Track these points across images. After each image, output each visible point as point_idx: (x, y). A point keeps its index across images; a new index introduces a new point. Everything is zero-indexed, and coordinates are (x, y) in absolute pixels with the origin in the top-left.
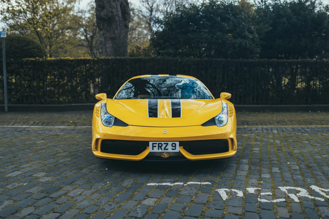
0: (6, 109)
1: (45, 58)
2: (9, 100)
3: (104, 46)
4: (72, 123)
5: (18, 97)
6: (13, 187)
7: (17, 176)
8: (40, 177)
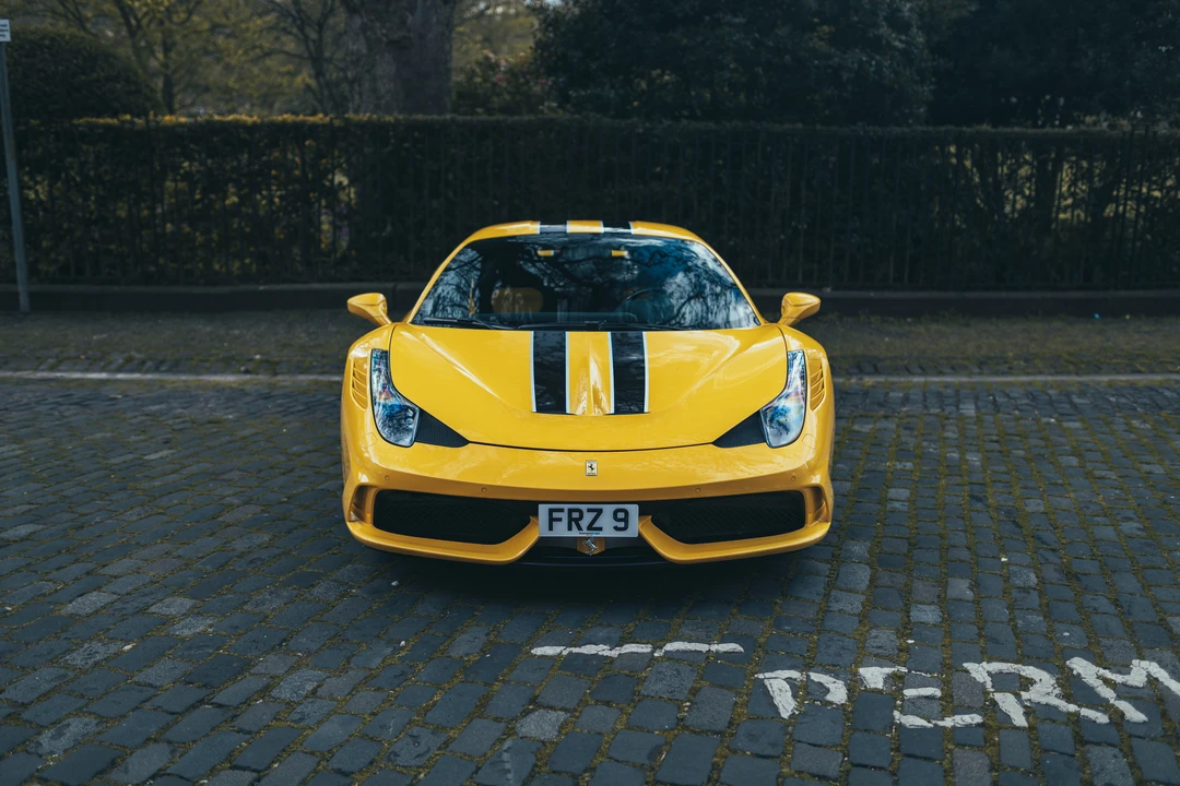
0: (24, 301)
1: (156, 115)
2: (33, 270)
3: (368, 71)
4: (261, 361)
5: (62, 258)
6: (90, 662)
7: (97, 611)
8: (175, 617)
